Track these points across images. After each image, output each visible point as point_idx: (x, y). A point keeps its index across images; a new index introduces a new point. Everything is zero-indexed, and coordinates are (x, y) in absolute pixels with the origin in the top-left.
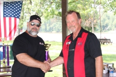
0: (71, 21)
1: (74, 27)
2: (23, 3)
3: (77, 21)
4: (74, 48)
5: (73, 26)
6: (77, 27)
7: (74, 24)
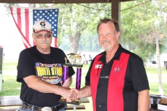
0: (105, 34)
1: (109, 42)
2: (60, 11)
4: (109, 74)
5: (108, 41)
6: (113, 43)
7: (110, 39)
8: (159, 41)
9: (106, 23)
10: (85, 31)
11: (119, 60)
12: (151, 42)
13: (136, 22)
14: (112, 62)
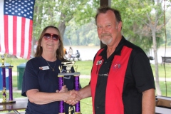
0: (104, 26)
1: (110, 35)
3: (115, 25)
4: (108, 72)
5: (108, 33)
6: (114, 36)
7: (110, 31)
8: (156, 34)
9: (105, 12)
10: (70, 22)
11: (120, 55)
12: (147, 34)
13: (129, 10)
14: (112, 57)
